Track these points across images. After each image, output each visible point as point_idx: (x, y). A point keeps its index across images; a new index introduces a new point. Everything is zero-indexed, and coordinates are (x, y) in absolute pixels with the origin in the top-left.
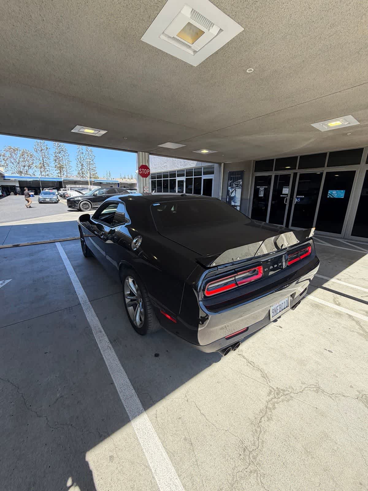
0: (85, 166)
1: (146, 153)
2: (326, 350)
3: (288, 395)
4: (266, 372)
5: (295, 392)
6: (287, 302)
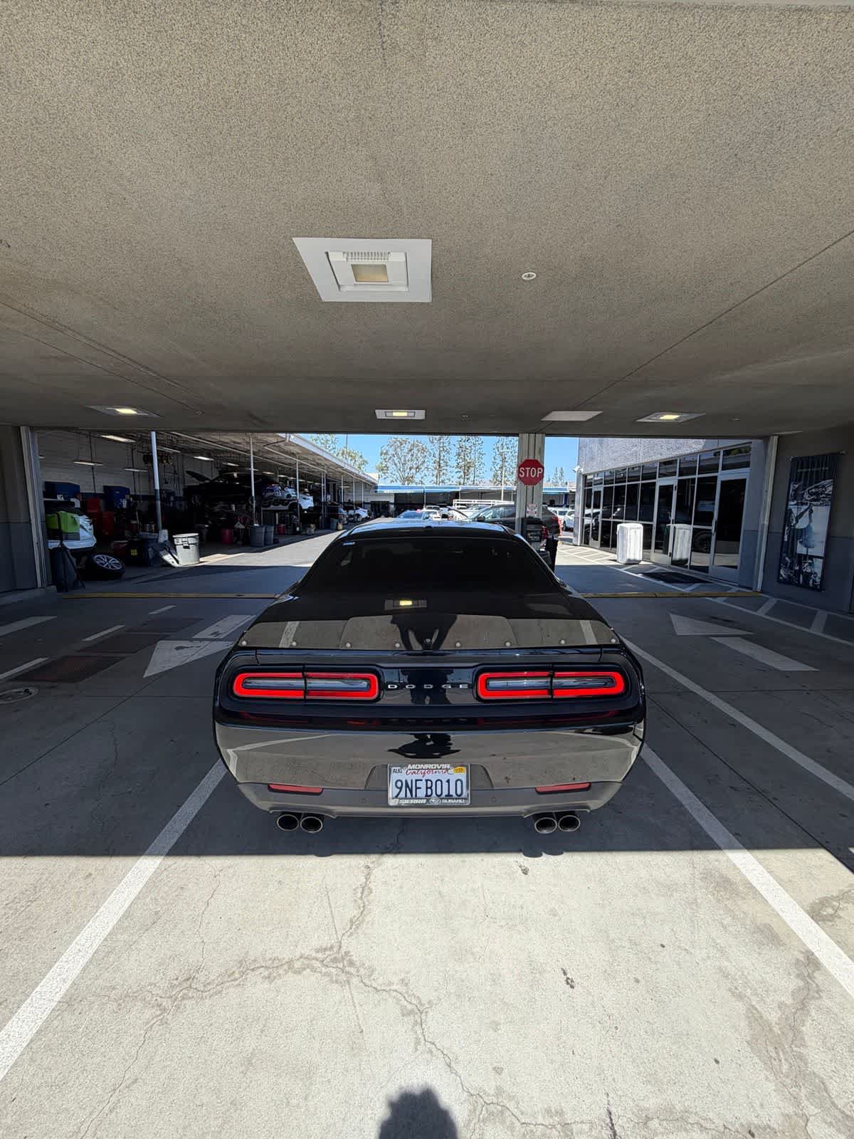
0: (509, 461)
1: (537, 435)
2: (565, 973)
3: (348, 975)
4: (368, 918)
5: (366, 981)
6: (459, 783)
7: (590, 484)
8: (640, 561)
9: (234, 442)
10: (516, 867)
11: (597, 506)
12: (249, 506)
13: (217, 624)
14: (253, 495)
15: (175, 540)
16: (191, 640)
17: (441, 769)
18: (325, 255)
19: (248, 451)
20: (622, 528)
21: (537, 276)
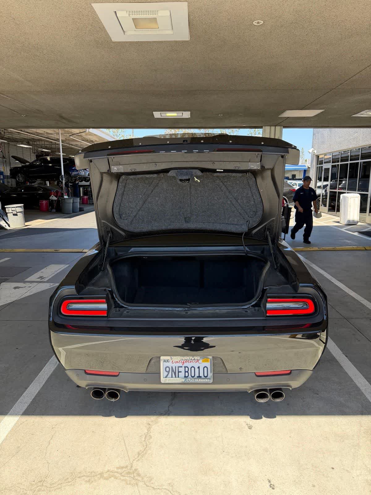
1: (276, 127)
2: (269, 482)
3: (137, 481)
4: (149, 452)
5: (148, 484)
6: (205, 369)
7: (321, 163)
8: (358, 222)
9: (47, 133)
10: (244, 424)
11: (326, 179)
12: (60, 182)
13: (42, 270)
14: (63, 174)
15: (6, 209)
16: (25, 282)
17: (194, 360)
18: (114, 14)
19: (58, 140)
20: (344, 197)
21: (264, 22)
